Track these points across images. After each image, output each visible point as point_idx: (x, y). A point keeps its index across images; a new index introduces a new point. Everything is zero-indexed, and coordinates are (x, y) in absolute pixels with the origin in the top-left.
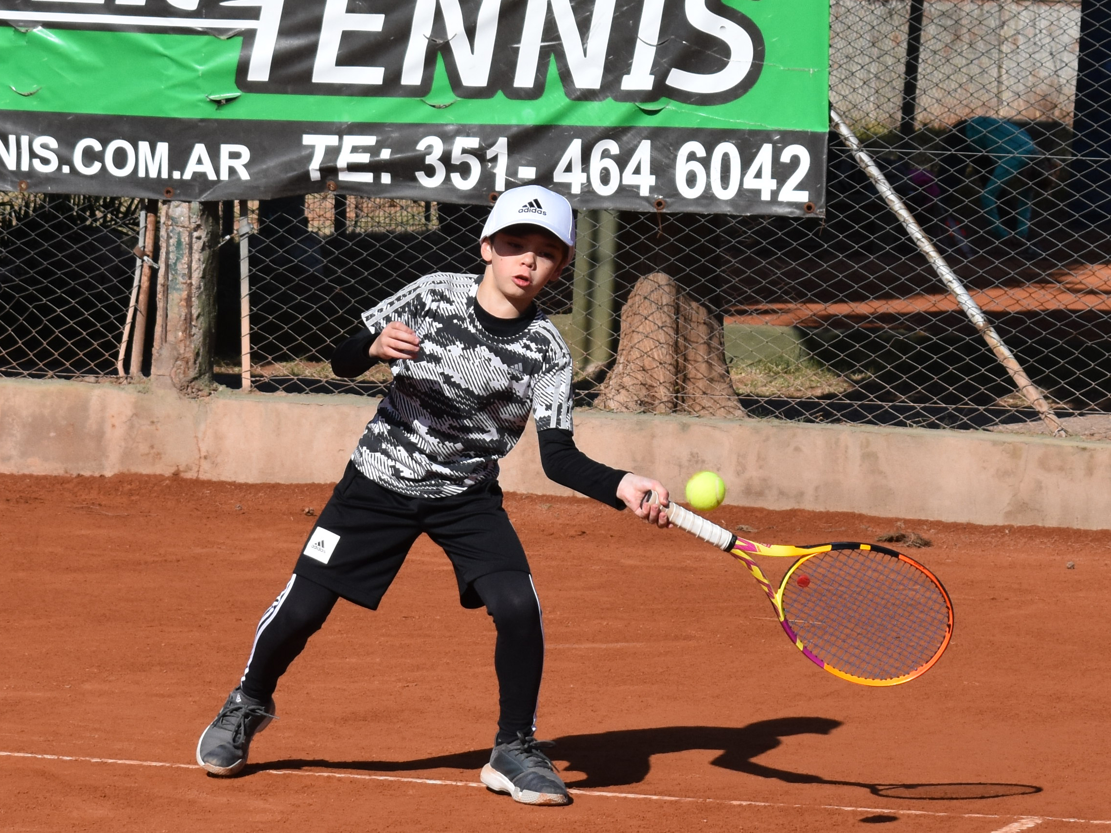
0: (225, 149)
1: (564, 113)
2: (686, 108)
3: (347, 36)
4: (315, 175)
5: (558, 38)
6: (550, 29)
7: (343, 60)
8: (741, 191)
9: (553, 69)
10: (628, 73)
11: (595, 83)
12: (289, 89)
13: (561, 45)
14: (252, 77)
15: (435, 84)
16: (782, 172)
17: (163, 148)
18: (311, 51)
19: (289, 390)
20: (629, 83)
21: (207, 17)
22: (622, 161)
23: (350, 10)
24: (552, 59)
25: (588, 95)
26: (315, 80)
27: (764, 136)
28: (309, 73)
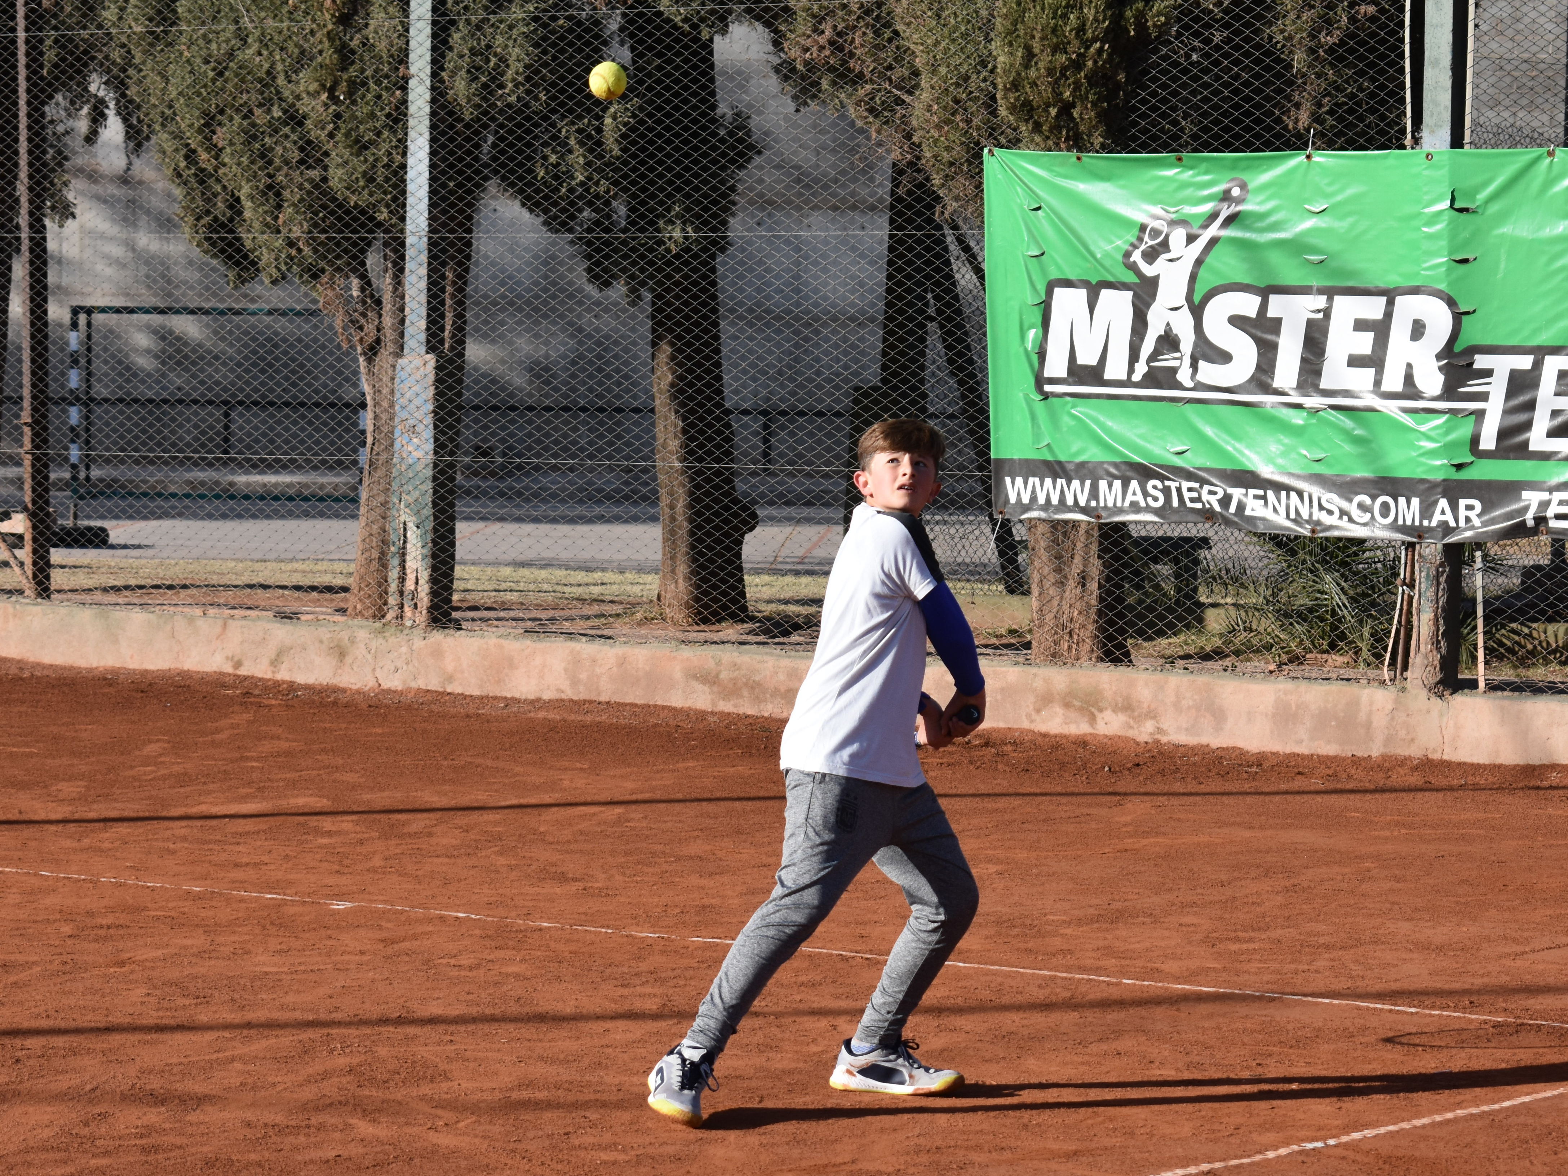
0: (1463, 502)
3: (1555, 413)
4: (1530, 523)
7: (1553, 433)
12: (1510, 455)
14: (1483, 446)
17: (1415, 502)
18: (1527, 426)
19: (1512, 690)
21: (1448, 400)
23: (1559, 394)
26: (1531, 448)
28: (1526, 443)
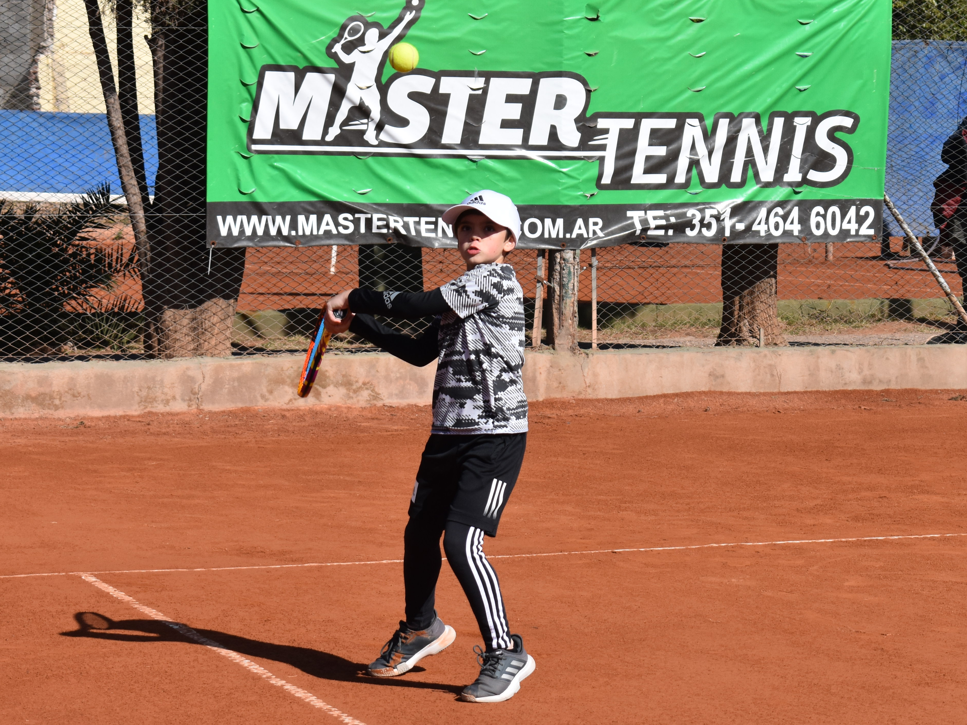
0: (591, 220)
1: (756, 194)
2: (814, 189)
3: (648, 158)
4: (638, 232)
5: (753, 156)
6: (749, 152)
7: (647, 171)
8: (841, 230)
9: (750, 172)
10: (787, 173)
11: (771, 179)
12: (620, 187)
13: (754, 159)
14: (604, 181)
15: (692, 182)
16: (860, 220)
17: (560, 222)
18: (631, 166)
20: (787, 178)
21: (583, 150)
22: (785, 218)
23: (650, 145)
24: (750, 166)
25: (767, 185)
26: (633, 181)
27: (852, 202)
28: (630, 178)
